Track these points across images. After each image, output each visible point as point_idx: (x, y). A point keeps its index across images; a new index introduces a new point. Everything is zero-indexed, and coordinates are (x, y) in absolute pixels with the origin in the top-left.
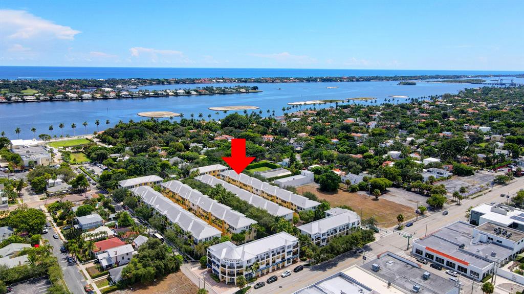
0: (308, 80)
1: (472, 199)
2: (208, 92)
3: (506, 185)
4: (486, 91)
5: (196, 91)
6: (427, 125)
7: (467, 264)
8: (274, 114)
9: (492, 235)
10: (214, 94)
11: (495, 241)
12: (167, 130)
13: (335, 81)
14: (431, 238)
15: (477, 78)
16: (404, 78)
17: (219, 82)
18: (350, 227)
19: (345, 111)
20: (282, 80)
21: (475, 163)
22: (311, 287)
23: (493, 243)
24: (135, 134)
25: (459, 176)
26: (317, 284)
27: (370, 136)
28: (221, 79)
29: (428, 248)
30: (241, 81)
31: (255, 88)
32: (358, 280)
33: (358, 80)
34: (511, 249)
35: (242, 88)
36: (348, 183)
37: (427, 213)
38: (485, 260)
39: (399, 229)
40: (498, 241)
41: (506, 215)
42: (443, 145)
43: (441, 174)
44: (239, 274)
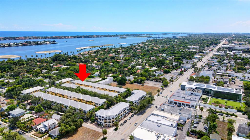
0: (78, 37)
1: (175, 81)
2: (28, 44)
3: (183, 75)
4: (156, 41)
5: (21, 44)
6: (144, 55)
7: (190, 103)
8: (74, 54)
9: (192, 92)
10: (32, 45)
11: (193, 94)
12: (23, 64)
13: (91, 37)
14: (173, 97)
15: (149, 35)
16: (121, 35)
17: (30, 39)
18: (144, 97)
19: (106, 50)
20: (65, 37)
21: (169, 68)
22: (146, 120)
23: (193, 95)
24: (6, 67)
25: (166, 73)
26: (147, 118)
27: (124, 60)
28: (31, 37)
29: (175, 100)
30: (43, 38)
31: (54, 41)
32: (160, 115)
33: (101, 37)
34: (199, 96)
35: (47, 41)
36: (129, 80)
37: (164, 88)
38: (194, 101)
39: (158, 95)
40: (194, 94)
41: (192, 85)
42: (157, 62)
43: (161, 73)
44: (113, 121)
